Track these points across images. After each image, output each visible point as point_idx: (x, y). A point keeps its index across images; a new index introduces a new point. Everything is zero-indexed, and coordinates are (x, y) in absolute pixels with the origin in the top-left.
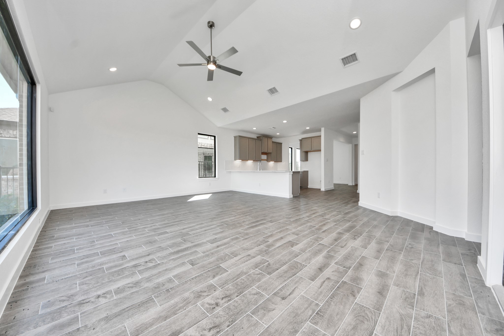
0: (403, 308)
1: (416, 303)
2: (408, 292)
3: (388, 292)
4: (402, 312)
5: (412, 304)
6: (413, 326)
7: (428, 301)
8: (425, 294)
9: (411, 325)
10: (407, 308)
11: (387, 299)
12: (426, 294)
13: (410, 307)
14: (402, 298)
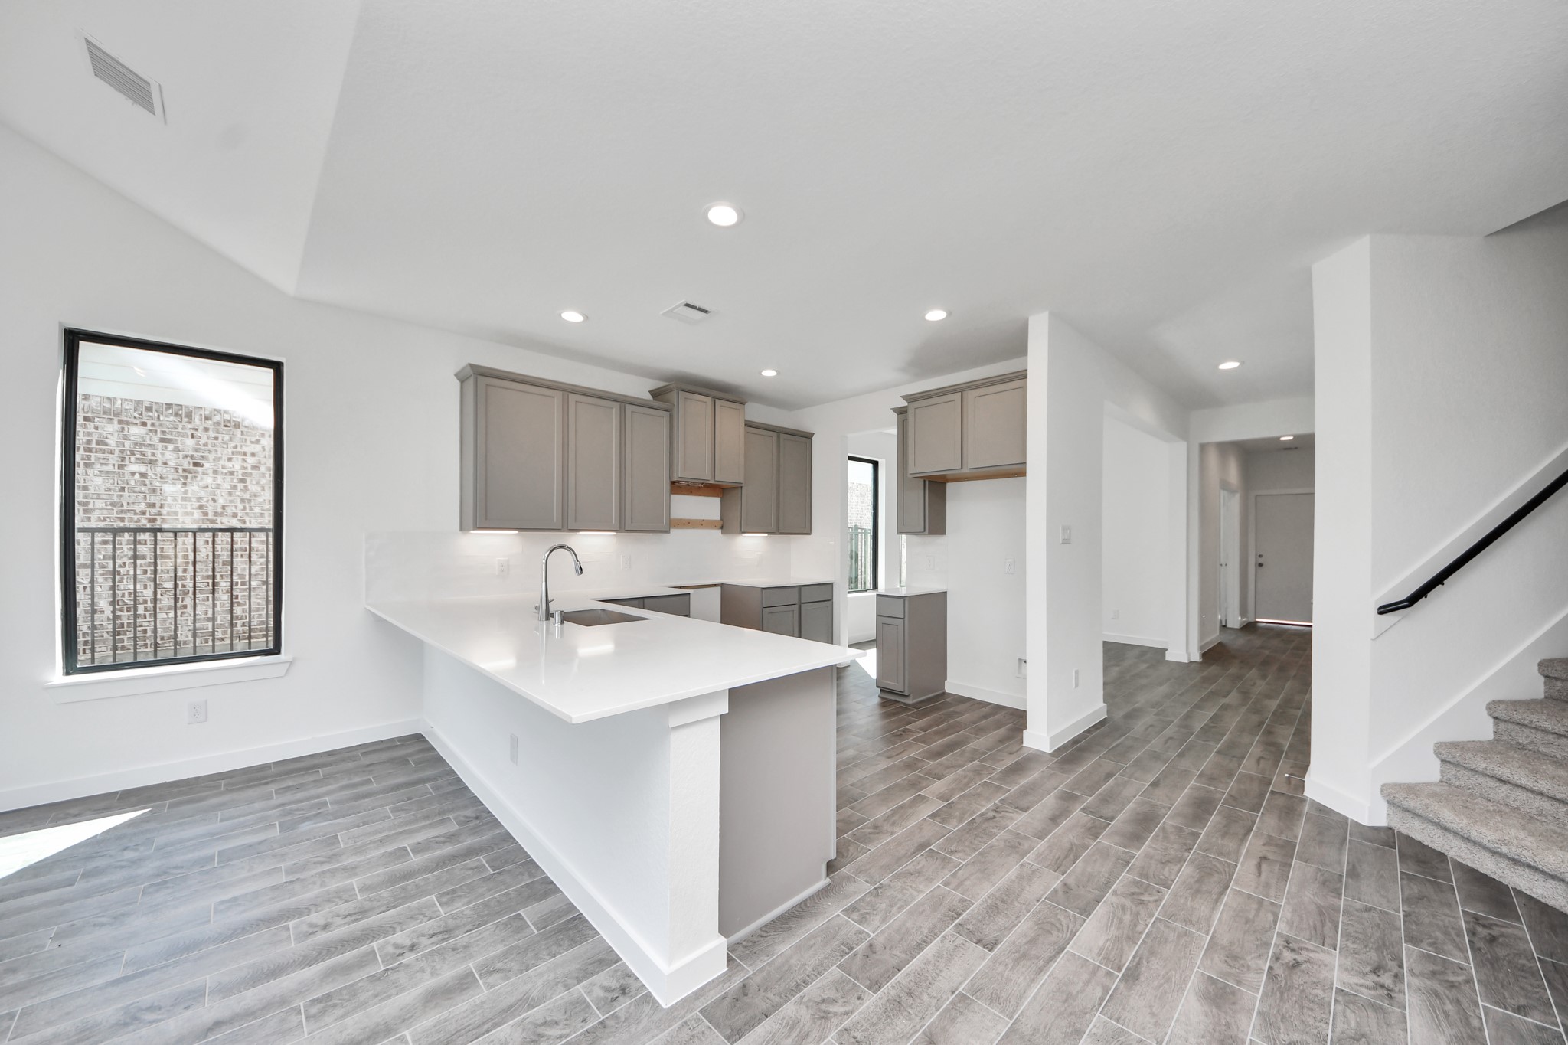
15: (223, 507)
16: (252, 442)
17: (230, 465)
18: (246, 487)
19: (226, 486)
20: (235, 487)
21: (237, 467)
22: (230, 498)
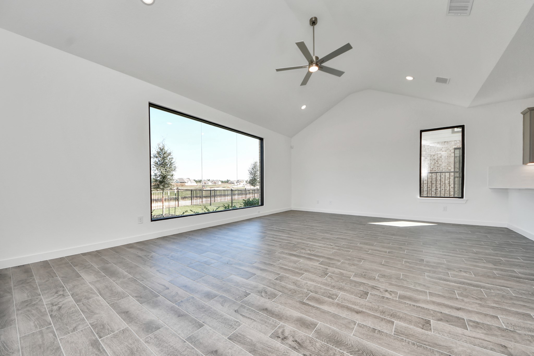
0: (99, 318)
1: (92, 331)
2: (108, 334)
3: (122, 318)
4: (97, 316)
5: (95, 327)
6: (81, 315)
7: (84, 342)
8: (92, 347)
9: (83, 314)
10: (96, 321)
11: (115, 314)
12: (90, 347)
13: (94, 323)
14: (107, 325)
15: (432, 169)
16: (440, 150)
17: (434, 157)
18: (438, 163)
19: (433, 163)
20: (435, 163)
21: (436, 158)
22: (434, 166)
